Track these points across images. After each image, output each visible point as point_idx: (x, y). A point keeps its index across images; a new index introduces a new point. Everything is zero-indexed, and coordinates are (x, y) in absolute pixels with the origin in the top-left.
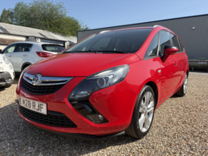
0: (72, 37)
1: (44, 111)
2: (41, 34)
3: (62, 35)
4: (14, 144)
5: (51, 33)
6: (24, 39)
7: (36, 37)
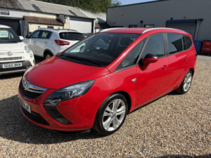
0: (101, 14)
1: (29, 110)
2: (71, 12)
3: (92, 12)
4: (15, 128)
5: (81, 10)
6: (55, 17)
7: (65, 16)
